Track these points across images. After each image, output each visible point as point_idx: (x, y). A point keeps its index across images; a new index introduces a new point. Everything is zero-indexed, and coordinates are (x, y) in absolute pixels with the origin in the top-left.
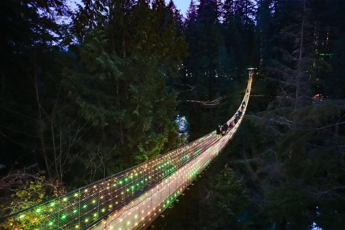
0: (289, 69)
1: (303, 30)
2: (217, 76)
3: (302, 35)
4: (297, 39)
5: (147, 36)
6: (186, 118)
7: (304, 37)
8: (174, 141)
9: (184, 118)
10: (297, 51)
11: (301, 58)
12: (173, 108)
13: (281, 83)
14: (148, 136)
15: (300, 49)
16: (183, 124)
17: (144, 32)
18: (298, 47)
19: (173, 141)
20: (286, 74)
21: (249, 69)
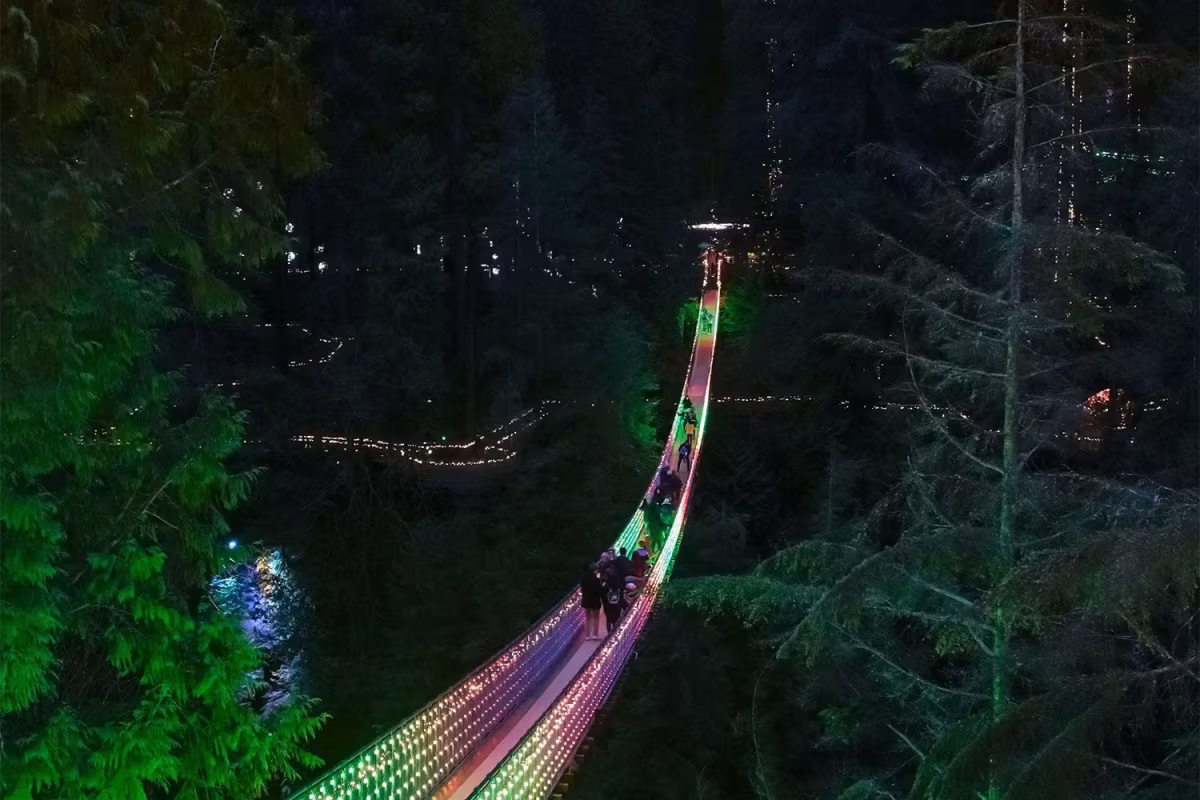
0: (954, 283)
1: (1026, 58)
2: (495, 271)
3: (1020, 86)
4: (995, 108)
5: (34, 41)
6: (285, 557)
7: (1030, 99)
8: (220, 760)
9: (272, 565)
10: (999, 174)
11: (1019, 224)
12: (210, 522)
13: (918, 369)
14: (27, 747)
15: (1011, 169)
16: (265, 603)
17: (14, 10)
18: (1004, 154)
19: (213, 763)
20: (945, 312)
21: (702, 226)
